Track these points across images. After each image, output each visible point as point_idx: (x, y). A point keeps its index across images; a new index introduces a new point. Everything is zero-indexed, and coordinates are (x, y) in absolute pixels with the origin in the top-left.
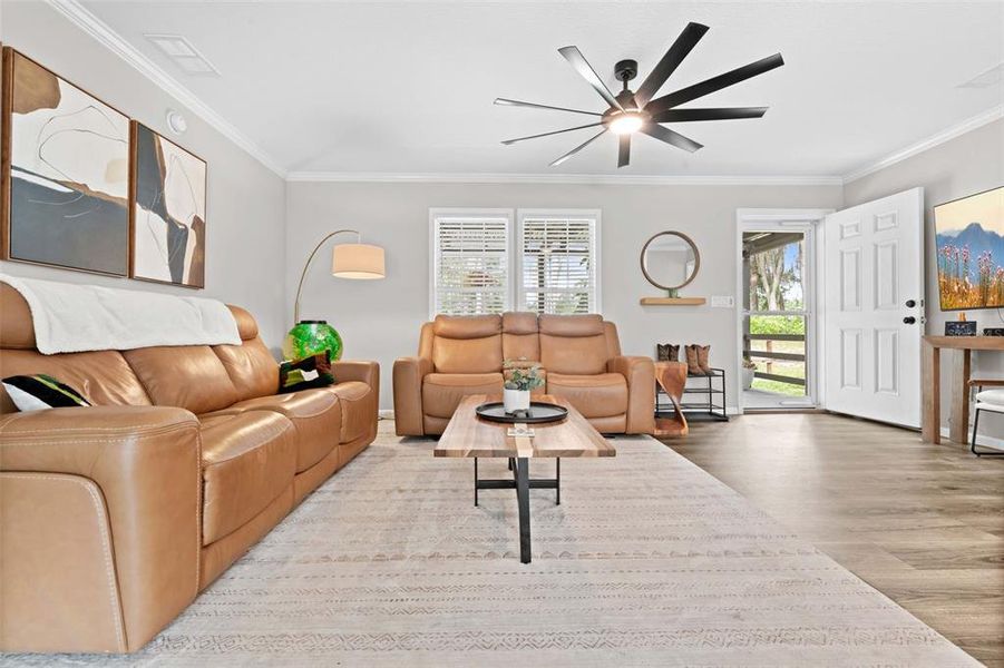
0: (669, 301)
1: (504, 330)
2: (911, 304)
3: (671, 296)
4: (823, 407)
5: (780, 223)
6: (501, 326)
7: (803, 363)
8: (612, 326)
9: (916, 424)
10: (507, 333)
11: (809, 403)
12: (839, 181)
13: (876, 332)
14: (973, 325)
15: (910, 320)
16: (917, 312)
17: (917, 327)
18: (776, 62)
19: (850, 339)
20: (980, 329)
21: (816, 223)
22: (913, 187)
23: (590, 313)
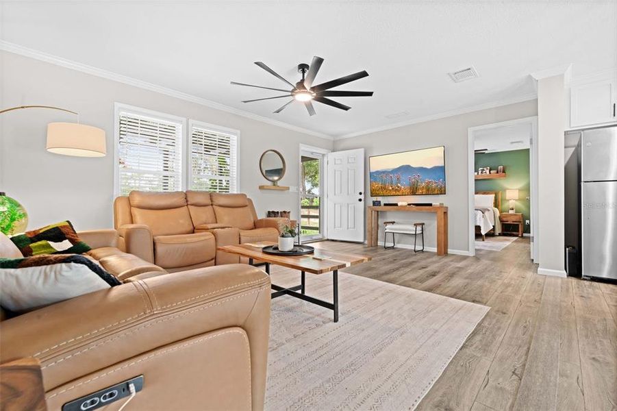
0: (274, 187)
1: (189, 203)
2: (361, 194)
3: (274, 185)
4: (326, 238)
5: (312, 153)
6: (186, 200)
7: (318, 220)
8: (250, 200)
9: (361, 240)
10: (192, 205)
11: (320, 237)
12: (332, 139)
13: (348, 205)
14: (380, 202)
15: (360, 200)
16: (362, 197)
17: (363, 202)
18: (370, 94)
19: (338, 207)
20: (382, 203)
21: (323, 155)
22: (361, 148)
23: (230, 192)
